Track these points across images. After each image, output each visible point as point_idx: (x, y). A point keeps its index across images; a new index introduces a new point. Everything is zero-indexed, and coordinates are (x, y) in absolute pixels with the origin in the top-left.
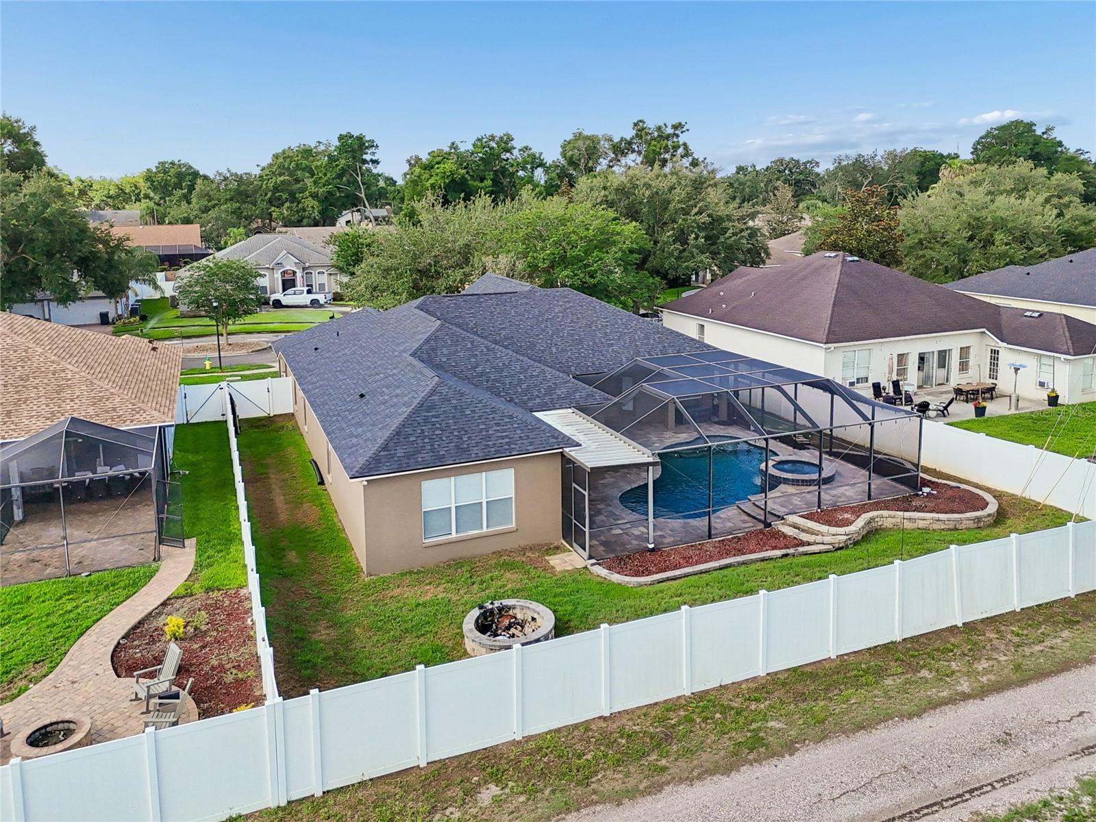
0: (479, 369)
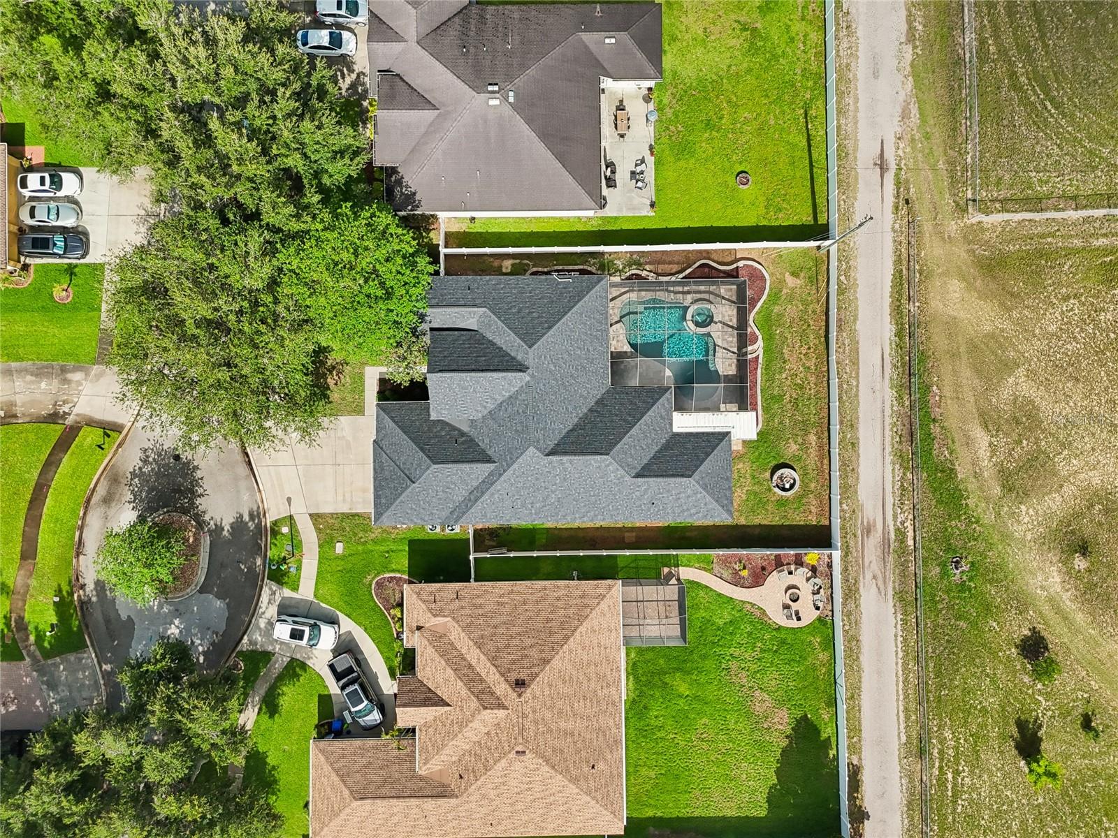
0: (645, 447)
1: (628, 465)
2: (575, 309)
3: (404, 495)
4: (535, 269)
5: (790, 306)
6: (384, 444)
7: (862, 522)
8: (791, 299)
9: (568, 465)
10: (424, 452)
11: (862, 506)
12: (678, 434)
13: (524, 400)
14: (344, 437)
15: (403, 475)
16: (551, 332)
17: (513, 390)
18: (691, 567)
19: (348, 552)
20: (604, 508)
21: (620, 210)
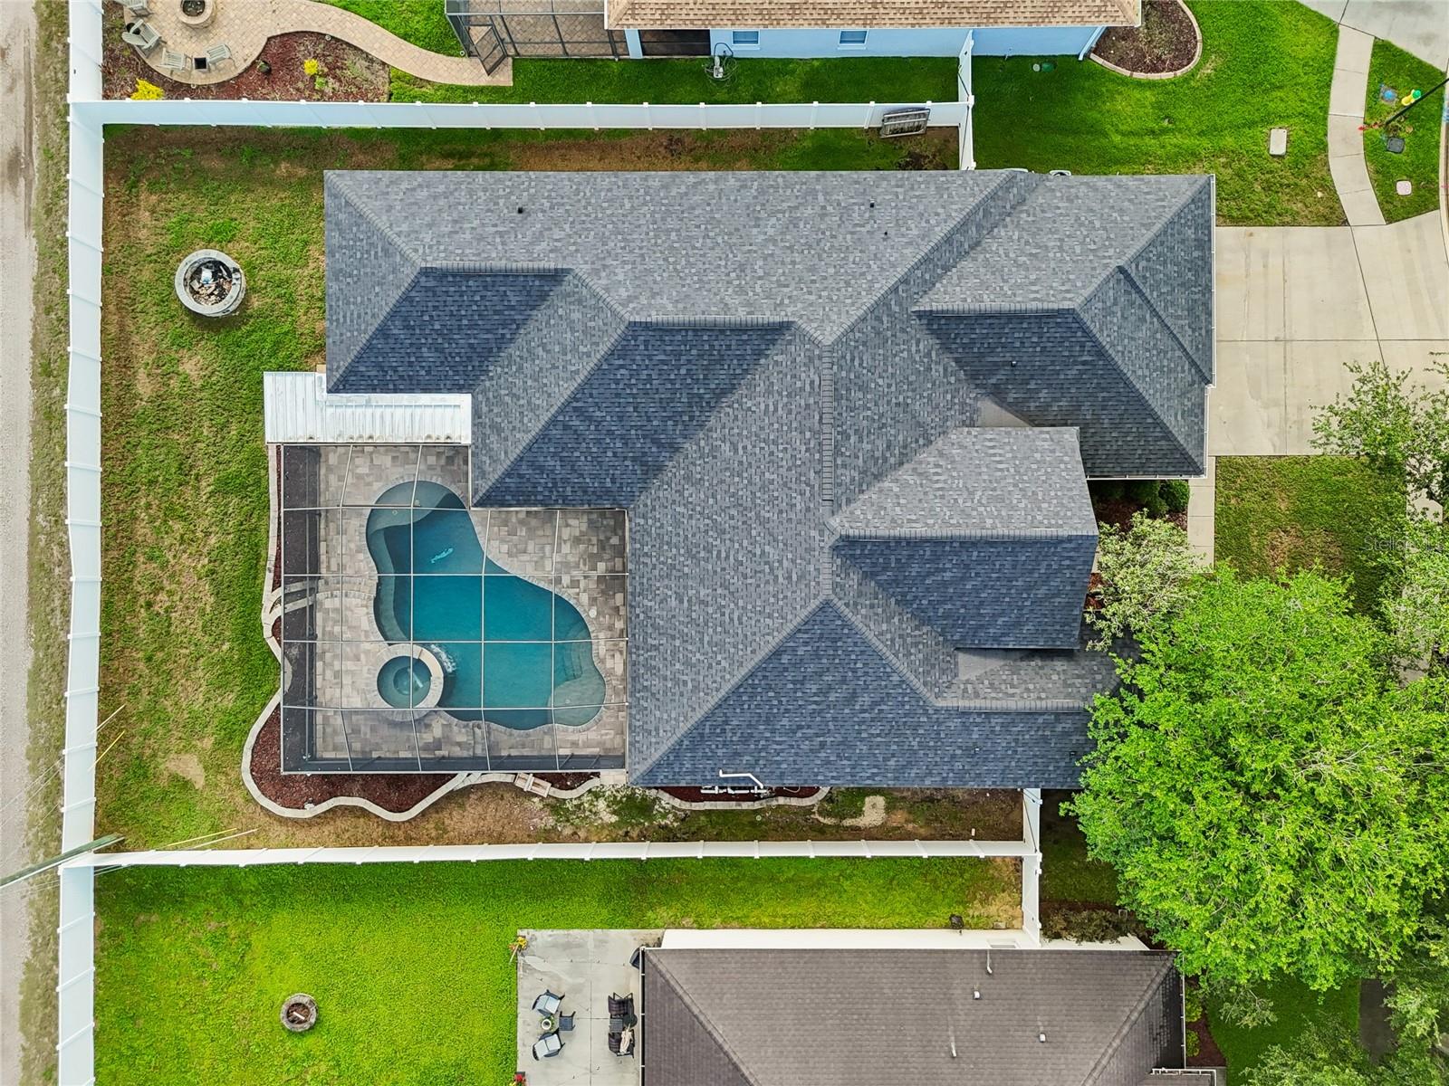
0: (540, 351)
1: (580, 302)
2: (713, 701)
3: (1142, 242)
4: (806, 802)
5: (196, 707)
6: (1187, 375)
7: (29, 185)
8: (193, 727)
9: (733, 301)
10: (1096, 344)
11: (28, 225)
12: (459, 388)
13: (844, 466)
14: (1266, 407)
15: (1147, 291)
16: (774, 641)
17: (872, 494)
18: (441, 86)
19: (1256, 131)
20: (645, 203)
21: (601, 943)
